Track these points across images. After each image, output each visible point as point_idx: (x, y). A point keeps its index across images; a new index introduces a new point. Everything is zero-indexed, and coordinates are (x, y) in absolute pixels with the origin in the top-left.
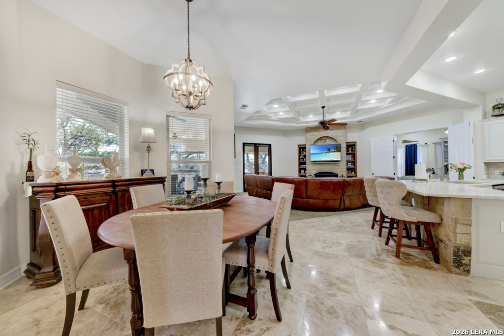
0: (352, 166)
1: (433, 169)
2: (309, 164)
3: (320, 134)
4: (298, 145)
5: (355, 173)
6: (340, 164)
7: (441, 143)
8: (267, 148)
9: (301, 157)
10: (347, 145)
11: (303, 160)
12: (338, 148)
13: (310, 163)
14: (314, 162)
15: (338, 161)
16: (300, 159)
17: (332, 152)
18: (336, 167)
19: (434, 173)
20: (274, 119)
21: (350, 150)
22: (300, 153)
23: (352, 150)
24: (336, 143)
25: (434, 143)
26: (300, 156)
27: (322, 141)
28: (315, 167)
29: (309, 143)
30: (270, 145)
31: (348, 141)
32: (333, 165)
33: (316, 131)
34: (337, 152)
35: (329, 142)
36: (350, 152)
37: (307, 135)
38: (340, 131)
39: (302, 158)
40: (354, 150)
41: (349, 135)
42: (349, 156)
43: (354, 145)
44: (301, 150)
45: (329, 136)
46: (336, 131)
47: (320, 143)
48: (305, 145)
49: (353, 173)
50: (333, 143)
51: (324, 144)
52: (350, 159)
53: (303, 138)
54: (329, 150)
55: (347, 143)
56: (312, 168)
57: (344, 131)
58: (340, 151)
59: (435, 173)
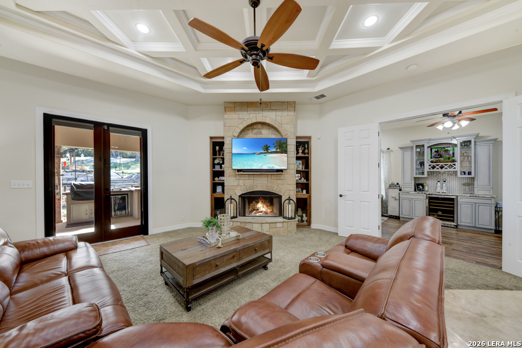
0: (303, 179)
1: (398, 184)
2: (230, 176)
3: (251, 116)
4: (211, 138)
5: (307, 192)
6: (285, 175)
7: (412, 147)
8: (136, 139)
9: (216, 161)
10: (297, 142)
11: (221, 168)
12: (282, 147)
13: (232, 173)
14: (239, 171)
15: (281, 171)
16: (214, 165)
17: (272, 153)
18: (279, 182)
19: (400, 190)
20: (132, 50)
21: (300, 151)
22: (214, 153)
23: (303, 152)
24: (279, 137)
25: (401, 148)
26: (214, 159)
27: (255, 131)
28: (241, 182)
29: (230, 134)
30: (144, 133)
31: (299, 135)
32: (274, 177)
33: (245, 111)
34: (282, 153)
35: (266, 134)
36: (300, 155)
37: (226, 116)
38: (285, 113)
39: (218, 164)
40: (306, 151)
41: (300, 123)
42: (299, 162)
43: (308, 143)
44: (217, 148)
45: (268, 121)
46: (279, 113)
47: (251, 135)
48: (223, 138)
49: (305, 191)
50: (273, 137)
51: (259, 136)
52: (301, 168)
53: (220, 124)
54: (266, 149)
55: (297, 138)
56: (236, 183)
57: (292, 113)
58: (286, 152)
59: (402, 190)
